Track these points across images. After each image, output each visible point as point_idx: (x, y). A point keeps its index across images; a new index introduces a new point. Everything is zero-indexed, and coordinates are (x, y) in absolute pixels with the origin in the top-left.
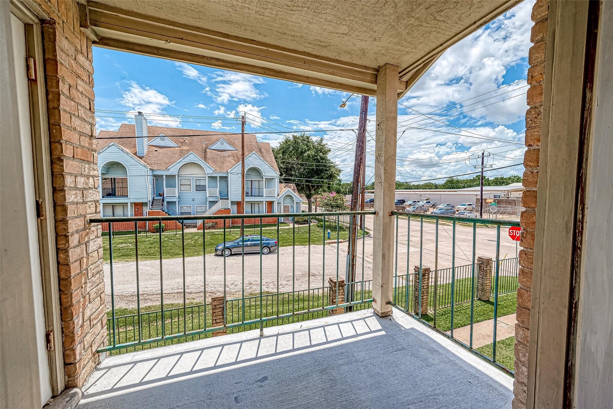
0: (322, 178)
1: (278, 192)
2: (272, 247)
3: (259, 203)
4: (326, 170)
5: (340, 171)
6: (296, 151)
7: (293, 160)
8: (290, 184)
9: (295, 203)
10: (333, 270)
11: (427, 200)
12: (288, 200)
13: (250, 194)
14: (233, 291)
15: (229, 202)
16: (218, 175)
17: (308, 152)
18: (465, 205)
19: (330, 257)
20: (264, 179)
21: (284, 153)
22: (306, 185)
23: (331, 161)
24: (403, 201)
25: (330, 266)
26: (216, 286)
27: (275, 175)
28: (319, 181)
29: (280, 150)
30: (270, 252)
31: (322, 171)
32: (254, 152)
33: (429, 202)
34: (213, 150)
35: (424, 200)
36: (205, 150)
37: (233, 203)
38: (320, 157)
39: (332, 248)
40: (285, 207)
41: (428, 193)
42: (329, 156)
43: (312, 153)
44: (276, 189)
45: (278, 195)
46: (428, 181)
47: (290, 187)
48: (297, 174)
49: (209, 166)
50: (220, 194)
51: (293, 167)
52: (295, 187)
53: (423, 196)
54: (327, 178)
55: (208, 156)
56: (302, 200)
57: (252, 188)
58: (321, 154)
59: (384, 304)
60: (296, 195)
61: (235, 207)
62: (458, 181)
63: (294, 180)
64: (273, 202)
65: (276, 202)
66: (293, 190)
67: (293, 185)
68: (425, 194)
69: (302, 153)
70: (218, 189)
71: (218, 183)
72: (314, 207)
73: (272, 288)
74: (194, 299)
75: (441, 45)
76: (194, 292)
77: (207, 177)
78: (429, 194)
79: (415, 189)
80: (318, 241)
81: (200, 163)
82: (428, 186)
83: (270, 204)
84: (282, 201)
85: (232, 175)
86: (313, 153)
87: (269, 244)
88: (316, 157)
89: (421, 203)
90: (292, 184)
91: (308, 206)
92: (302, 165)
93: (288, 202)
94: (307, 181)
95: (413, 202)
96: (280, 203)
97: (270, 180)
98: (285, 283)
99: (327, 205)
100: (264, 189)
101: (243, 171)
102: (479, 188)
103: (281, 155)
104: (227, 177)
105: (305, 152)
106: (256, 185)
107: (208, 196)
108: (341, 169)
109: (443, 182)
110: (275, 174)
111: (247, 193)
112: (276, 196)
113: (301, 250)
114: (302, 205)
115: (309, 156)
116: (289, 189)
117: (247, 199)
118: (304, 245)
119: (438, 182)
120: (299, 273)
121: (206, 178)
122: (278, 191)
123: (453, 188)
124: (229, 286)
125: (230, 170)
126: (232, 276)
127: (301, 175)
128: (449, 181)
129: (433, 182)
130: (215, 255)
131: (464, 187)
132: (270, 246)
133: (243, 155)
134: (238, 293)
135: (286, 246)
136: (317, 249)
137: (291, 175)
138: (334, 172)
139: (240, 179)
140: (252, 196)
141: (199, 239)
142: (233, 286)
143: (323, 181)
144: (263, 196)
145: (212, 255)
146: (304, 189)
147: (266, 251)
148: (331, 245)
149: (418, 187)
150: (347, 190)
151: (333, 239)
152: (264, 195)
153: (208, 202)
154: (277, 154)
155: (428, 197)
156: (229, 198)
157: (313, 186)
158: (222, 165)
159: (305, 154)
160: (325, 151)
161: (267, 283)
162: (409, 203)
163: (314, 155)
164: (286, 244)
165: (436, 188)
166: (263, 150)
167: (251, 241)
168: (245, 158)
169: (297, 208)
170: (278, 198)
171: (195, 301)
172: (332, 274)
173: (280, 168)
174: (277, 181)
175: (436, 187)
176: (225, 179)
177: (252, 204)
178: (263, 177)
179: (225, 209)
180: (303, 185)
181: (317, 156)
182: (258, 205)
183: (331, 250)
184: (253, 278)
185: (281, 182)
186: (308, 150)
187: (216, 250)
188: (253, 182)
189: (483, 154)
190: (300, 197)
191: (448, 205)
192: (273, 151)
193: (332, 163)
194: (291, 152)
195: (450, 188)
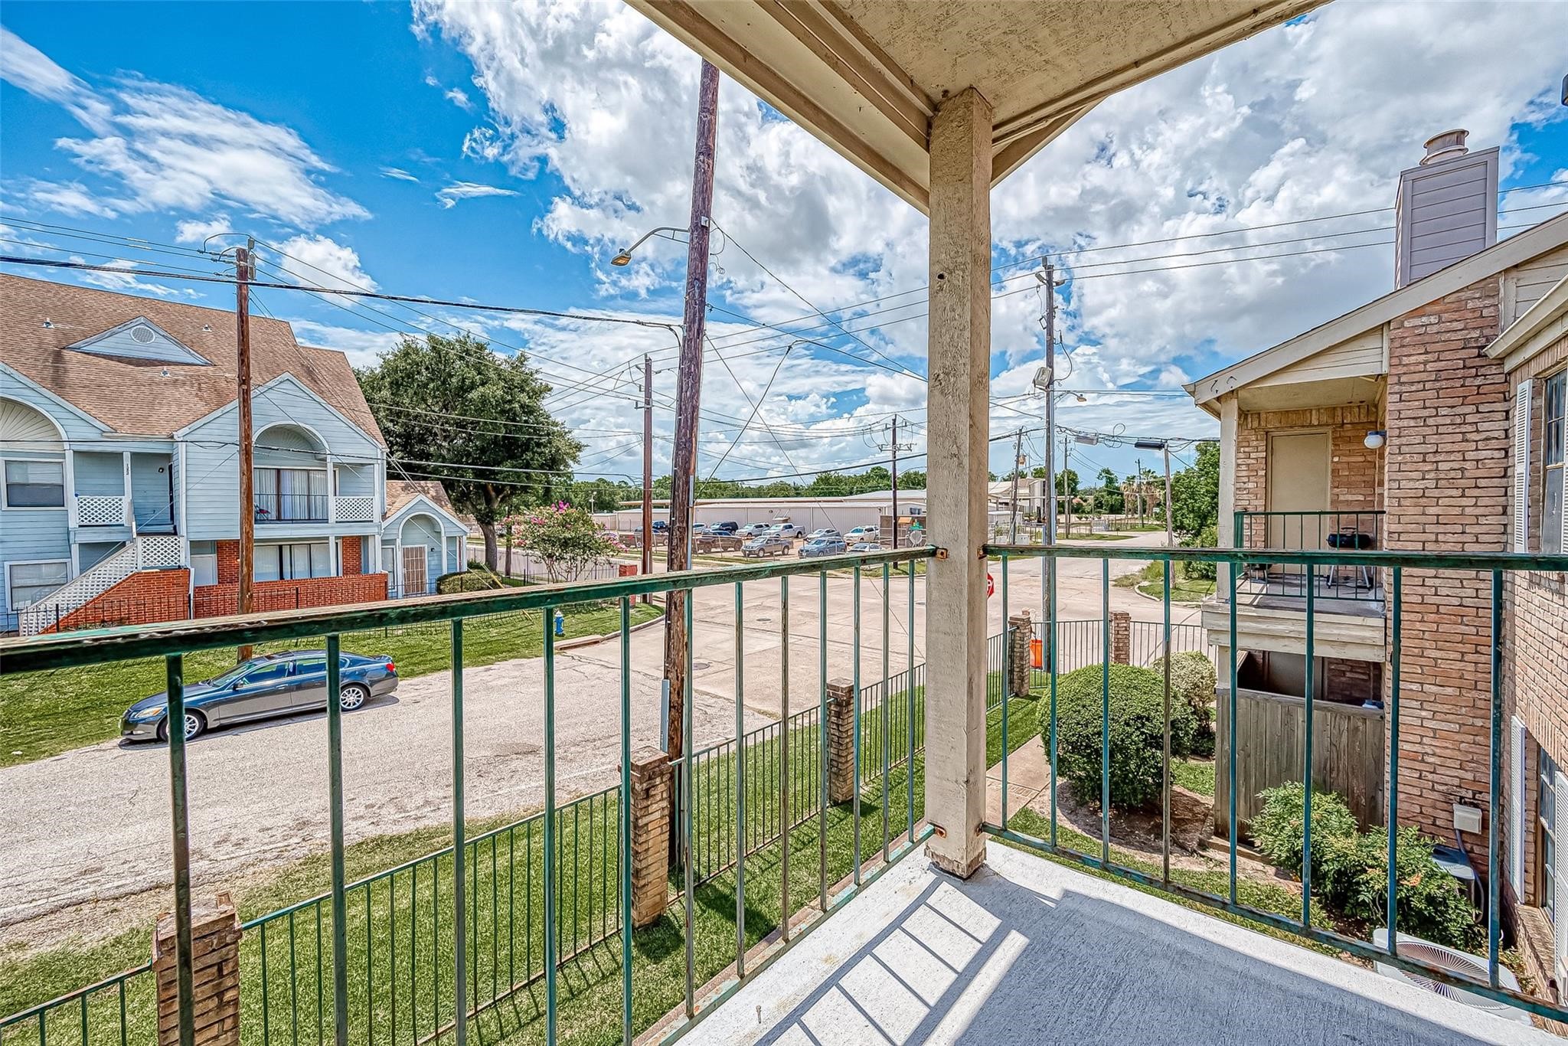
0: (528, 466)
1: (383, 507)
2: (373, 683)
3: (308, 543)
4: (539, 445)
5: (579, 447)
6: (444, 383)
7: (430, 411)
8: (422, 483)
9: (444, 539)
10: (588, 726)
11: (785, 521)
12: (421, 533)
13: (273, 515)
14: (227, 866)
15: (183, 543)
16: (127, 449)
17: (481, 389)
18: (860, 531)
19: (573, 690)
20: (330, 468)
21: (396, 385)
22: (478, 486)
23: (552, 419)
24: (733, 527)
25: (578, 715)
26: (142, 865)
27: (374, 453)
28: (517, 474)
29: (383, 378)
30: (368, 701)
31: (526, 446)
32: (286, 376)
33: (791, 527)
34: (96, 355)
35: (780, 522)
36: (58, 357)
37: (197, 547)
38: (522, 407)
39: (575, 663)
40: (406, 553)
41: (784, 505)
42: (548, 405)
43: (495, 391)
44: (377, 498)
45: (384, 517)
46: (779, 480)
47: (425, 492)
48: (444, 452)
49: (79, 412)
50: (137, 513)
51: (429, 431)
52: (442, 491)
53: (776, 512)
54: (542, 467)
55: (71, 375)
56: (467, 529)
57: (278, 495)
58: (524, 398)
59: (972, 833)
60: (446, 515)
61: (210, 561)
62: (839, 480)
63: (436, 471)
64: (366, 538)
65: (378, 538)
66: (437, 499)
67: (433, 487)
68: (780, 508)
69: (464, 389)
70: (127, 499)
71: (128, 478)
72: (504, 549)
73: (395, 822)
74: (21, 946)
75: (1137, 64)
76: (19, 917)
77: (69, 455)
78: (790, 508)
79: (753, 497)
80: (527, 647)
81: (29, 399)
82: (781, 490)
83: (354, 546)
84: (397, 534)
85: (192, 448)
86: (500, 393)
87: (363, 673)
88: (507, 406)
89: (774, 530)
90: (429, 484)
91: (484, 547)
92: (461, 425)
93: (420, 538)
94: (479, 474)
95: (757, 527)
96: (393, 542)
97: (349, 470)
98: (441, 795)
99: (548, 540)
100: (332, 499)
101: (248, 437)
102: (889, 494)
103: (385, 393)
104: (168, 457)
105: (473, 386)
106: (295, 484)
107: (73, 524)
108: (583, 442)
109: (811, 480)
110: (373, 450)
111: (262, 511)
112: (377, 518)
113: (478, 679)
114: (469, 546)
115: (484, 400)
116: (422, 497)
117: (260, 532)
118: (484, 663)
119: (799, 481)
120: (483, 753)
121: (63, 456)
122: (383, 503)
123: (831, 494)
124: (209, 850)
125: (186, 430)
126: (218, 809)
127: (460, 456)
128: (822, 480)
129: (790, 481)
130: (121, 746)
131: (851, 493)
132: (366, 681)
133: (244, 380)
134: (251, 870)
135: (424, 673)
136: (528, 671)
137: (427, 456)
138: (564, 449)
139: (235, 465)
140: (279, 519)
141: (30, 690)
142: (228, 847)
143: (529, 477)
144: (326, 521)
145: (104, 746)
146: (469, 499)
147: (351, 698)
148: (569, 652)
149: (759, 493)
150: (592, 500)
151: (572, 637)
152: (332, 518)
153: (75, 549)
154: (373, 388)
155: (787, 514)
156: (183, 530)
157: (499, 490)
158: (145, 412)
159: (474, 395)
160: (533, 391)
161: (373, 806)
162: (748, 531)
163: (502, 396)
164: (422, 667)
165: (798, 495)
166: (322, 373)
167: (290, 674)
168: (252, 394)
169: (451, 554)
170: (385, 524)
171: (30, 954)
172: (587, 737)
173: (386, 432)
174: (379, 471)
175: (798, 492)
176: (161, 463)
177: (281, 548)
178: (325, 460)
179: (163, 570)
180: (467, 484)
181: (510, 402)
182: (305, 550)
183: (572, 668)
184: (310, 802)
185: (391, 476)
186: (483, 384)
187: (129, 724)
188: (286, 477)
189: (894, 420)
190: (462, 520)
191: (828, 532)
192: (359, 379)
193: (555, 424)
194: (426, 386)
195: (825, 495)
